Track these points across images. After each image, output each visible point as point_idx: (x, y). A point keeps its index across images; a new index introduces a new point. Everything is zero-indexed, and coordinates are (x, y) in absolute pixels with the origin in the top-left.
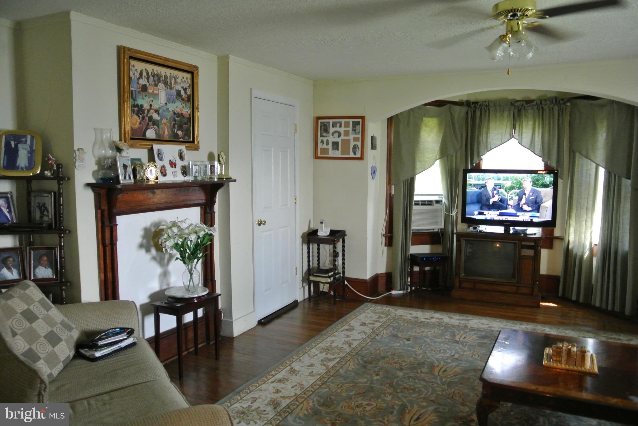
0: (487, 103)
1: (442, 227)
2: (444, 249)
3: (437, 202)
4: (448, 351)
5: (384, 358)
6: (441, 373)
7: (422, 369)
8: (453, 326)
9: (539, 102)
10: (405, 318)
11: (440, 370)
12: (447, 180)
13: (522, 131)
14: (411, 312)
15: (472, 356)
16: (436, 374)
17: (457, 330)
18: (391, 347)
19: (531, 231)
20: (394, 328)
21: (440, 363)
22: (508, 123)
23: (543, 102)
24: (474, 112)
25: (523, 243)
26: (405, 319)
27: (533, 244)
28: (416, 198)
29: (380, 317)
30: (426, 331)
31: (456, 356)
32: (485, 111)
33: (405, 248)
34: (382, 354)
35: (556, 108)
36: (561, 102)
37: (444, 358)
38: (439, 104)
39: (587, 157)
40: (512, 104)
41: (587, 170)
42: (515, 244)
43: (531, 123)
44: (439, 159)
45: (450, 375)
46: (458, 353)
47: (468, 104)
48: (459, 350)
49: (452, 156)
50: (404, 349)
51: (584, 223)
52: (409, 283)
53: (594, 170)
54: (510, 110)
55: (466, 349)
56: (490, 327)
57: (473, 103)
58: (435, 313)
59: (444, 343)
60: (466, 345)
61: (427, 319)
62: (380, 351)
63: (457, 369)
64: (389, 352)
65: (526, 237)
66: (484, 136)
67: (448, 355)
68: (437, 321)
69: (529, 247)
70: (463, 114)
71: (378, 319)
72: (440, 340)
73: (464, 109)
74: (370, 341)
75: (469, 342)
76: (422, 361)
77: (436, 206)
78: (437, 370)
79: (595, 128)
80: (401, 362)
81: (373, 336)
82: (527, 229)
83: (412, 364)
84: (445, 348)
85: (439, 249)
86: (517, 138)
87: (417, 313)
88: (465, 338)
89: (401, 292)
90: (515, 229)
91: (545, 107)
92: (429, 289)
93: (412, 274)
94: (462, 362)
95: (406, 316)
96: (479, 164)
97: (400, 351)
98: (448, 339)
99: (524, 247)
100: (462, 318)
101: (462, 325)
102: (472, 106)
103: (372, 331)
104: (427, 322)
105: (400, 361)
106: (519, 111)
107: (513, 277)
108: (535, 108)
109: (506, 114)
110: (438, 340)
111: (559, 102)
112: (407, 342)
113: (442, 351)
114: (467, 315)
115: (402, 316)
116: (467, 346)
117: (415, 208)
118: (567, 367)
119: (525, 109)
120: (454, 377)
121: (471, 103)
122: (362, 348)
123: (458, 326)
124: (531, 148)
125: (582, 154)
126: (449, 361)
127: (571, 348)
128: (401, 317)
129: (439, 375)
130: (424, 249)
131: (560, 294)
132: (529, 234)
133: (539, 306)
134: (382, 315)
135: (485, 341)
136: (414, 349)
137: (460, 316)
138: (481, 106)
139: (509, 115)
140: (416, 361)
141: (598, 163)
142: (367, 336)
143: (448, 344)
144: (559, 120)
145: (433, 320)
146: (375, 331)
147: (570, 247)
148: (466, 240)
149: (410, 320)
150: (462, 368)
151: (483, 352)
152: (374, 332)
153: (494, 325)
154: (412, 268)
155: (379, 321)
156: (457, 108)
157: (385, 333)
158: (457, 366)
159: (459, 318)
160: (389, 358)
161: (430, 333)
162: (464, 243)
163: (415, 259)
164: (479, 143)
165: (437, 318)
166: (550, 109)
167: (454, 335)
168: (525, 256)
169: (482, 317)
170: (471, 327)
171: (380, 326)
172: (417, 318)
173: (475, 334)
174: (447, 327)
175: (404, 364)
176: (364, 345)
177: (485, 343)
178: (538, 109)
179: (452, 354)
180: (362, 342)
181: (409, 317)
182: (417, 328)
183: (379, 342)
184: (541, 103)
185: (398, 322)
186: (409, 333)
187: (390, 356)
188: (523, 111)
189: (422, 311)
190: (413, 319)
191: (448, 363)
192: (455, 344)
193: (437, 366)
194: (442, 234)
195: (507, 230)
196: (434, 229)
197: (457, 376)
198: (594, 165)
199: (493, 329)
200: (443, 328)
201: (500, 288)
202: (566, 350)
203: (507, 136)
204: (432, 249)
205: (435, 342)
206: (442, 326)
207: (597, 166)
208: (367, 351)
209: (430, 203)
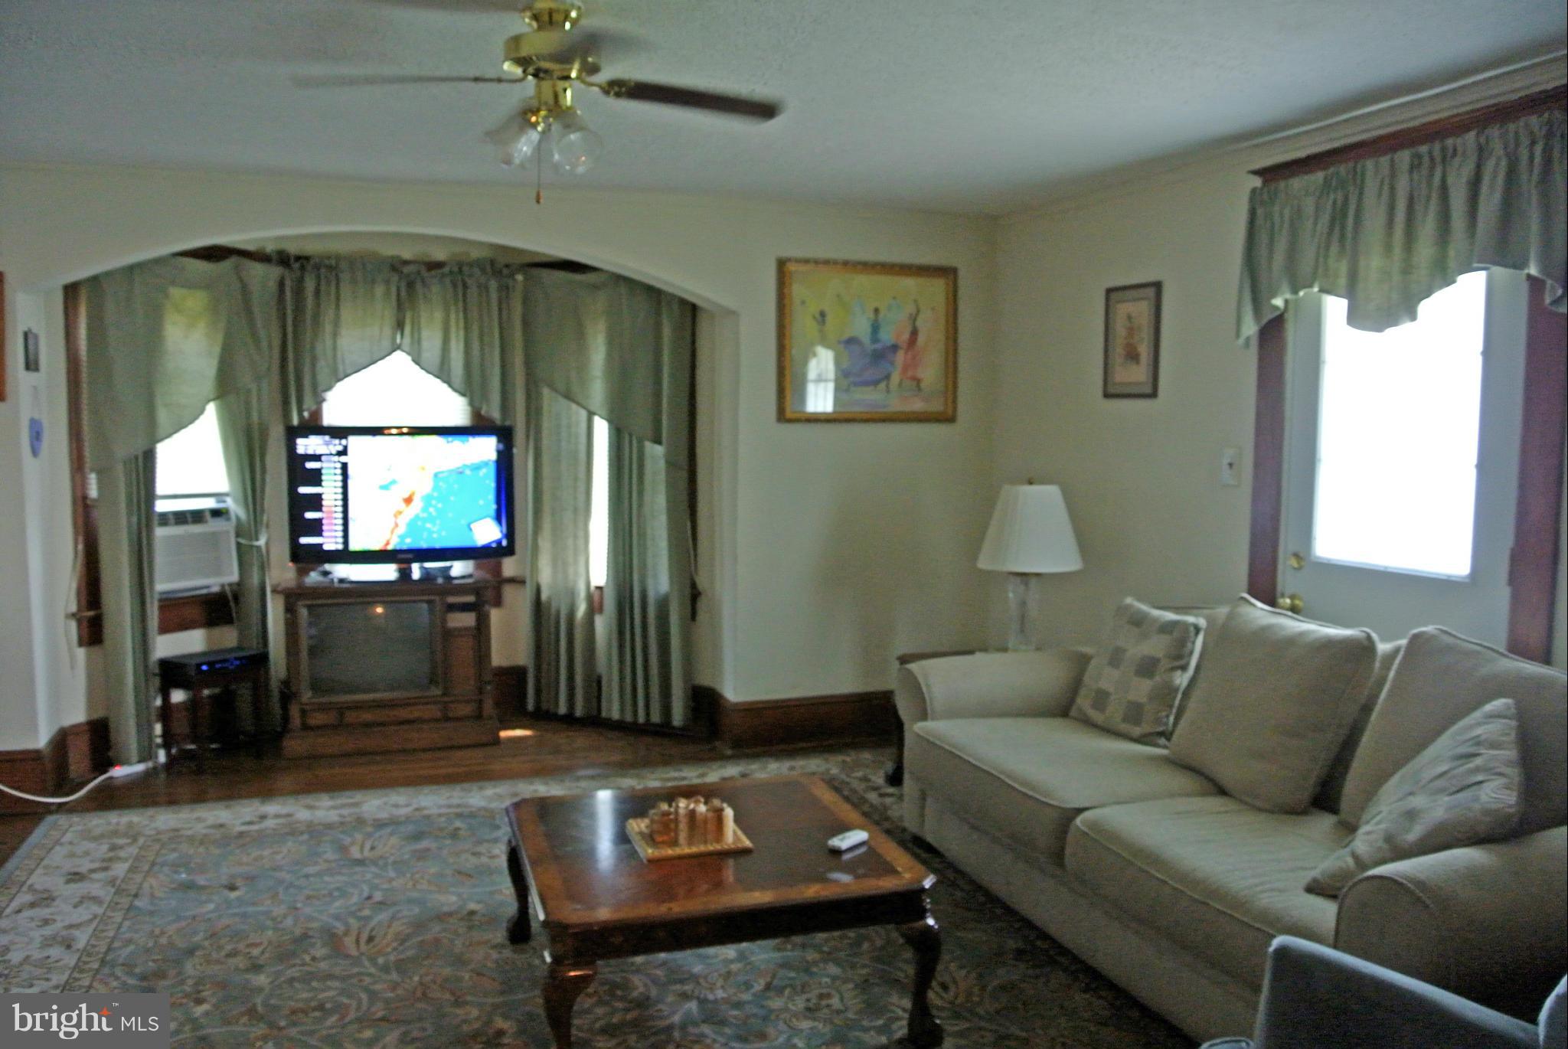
0: (333, 262)
1: (234, 577)
2: (242, 635)
3: (216, 513)
4: (351, 890)
5: (191, 952)
6: (363, 947)
7: (313, 952)
8: (329, 826)
9: (456, 269)
10: (189, 833)
11: (358, 941)
12: (240, 453)
13: (419, 334)
14: (196, 814)
15: (414, 885)
16: (354, 952)
17: (343, 832)
18: (194, 917)
19: (459, 568)
20: (175, 867)
21: (346, 924)
22: (386, 313)
23: (465, 269)
24: (300, 281)
25: (451, 600)
26: (193, 836)
27: (470, 599)
28: (161, 506)
29: (114, 848)
30: (266, 853)
31: (378, 896)
32: (328, 283)
33: (144, 645)
34: (181, 944)
35: (493, 285)
36: (505, 271)
37: (353, 909)
38: (213, 254)
39: (568, 396)
40: (394, 268)
41: (569, 427)
42: (429, 602)
43: (438, 315)
44: (213, 400)
45: (388, 945)
46: (376, 887)
47: (283, 259)
48: (376, 881)
49: (249, 391)
50: (235, 915)
51: (570, 542)
52: (159, 740)
53: (584, 425)
54: (387, 282)
55: (392, 874)
56: (417, 809)
57: (298, 258)
58: (263, 802)
59: (329, 872)
60: (386, 865)
61: (250, 823)
62: (170, 936)
63: (397, 927)
64: (195, 933)
65: (450, 585)
66: (329, 342)
67: (355, 899)
68: (283, 824)
69: (465, 608)
70: (272, 285)
71: (111, 854)
72: (317, 868)
73: (275, 272)
74: (124, 919)
75: (388, 855)
76: (298, 932)
77: (213, 525)
78: (349, 942)
79: (581, 335)
80: (247, 950)
81: (125, 901)
82: (451, 567)
83: (279, 946)
84: (338, 885)
85: (228, 637)
86: (407, 349)
87: (215, 813)
88: (373, 848)
89: (140, 768)
90: (426, 569)
91: (469, 282)
92: (213, 746)
93: (166, 713)
94: (397, 908)
95: (190, 829)
96: (317, 414)
97: (225, 921)
98: (335, 861)
99: (452, 608)
100: (339, 802)
101: (348, 819)
102: (296, 266)
103: (113, 890)
104: (257, 831)
105: (241, 946)
106: (411, 285)
107: (433, 681)
108: (447, 280)
109: (379, 290)
110: (311, 870)
111: (500, 272)
112: (233, 895)
113: (336, 894)
114: (348, 793)
115: (177, 830)
116: (390, 867)
117: (160, 532)
118: (694, 850)
119: (423, 281)
120: (401, 948)
121: (292, 260)
122: (112, 942)
123: (342, 823)
124: (442, 373)
125: (555, 390)
126: (366, 912)
127: (694, 808)
128: (176, 833)
129: (362, 954)
130: (190, 642)
131: (530, 706)
132: (456, 578)
133: (497, 741)
134: (121, 841)
135: (424, 844)
136: (260, 908)
137: (332, 798)
138: (317, 267)
139: (387, 293)
140: (283, 935)
141: (592, 409)
142: (105, 906)
143: (340, 873)
144: (500, 310)
145: (270, 823)
146: (124, 886)
147: (544, 596)
148: (309, 607)
149: (205, 835)
150: (405, 921)
151: (433, 870)
152: (119, 892)
153: (423, 804)
154: (166, 698)
155: (119, 858)
156: (257, 269)
157: (157, 884)
158: (393, 918)
159: (331, 803)
160: (204, 948)
161: (279, 857)
162: (303, 612)
163: (172, 672)
164: (314, 360)
165: (277, 816)
166: (479, 287)
167: (343, 849)
168: (455, 629)
169: (388, 791)
170: (374, 820)
171: (133, 869)
172: (221, 826)
173: (391, 834)
174: (315, 831)
175: (256, 952)
176: (111, 934)
177: (428, 850)
178: (455, 285)
179: (365, 894)
180: (100, 928)
181: (200, 829)
182: (238, 851)
183: (151, 913)
184: (460, 271)
185: (174, 850)
186: (224, 870)
187: (206, 943)
188: (419, 286)
189: (227, 807)
190: (212, 831)
191: (367, 919)
192: (358, 869)
193: (347, 933)
194: (236, 597)
195: (405, 574)
196: (208, 587)
197: (407, 944)
198: (583, 414)
199: (426, 812)
200: (305, 837)
201: (404, 713)
202: (686, 815)
203: (386, 344)
204: (209, 639)
205: (307, 876)
206: (302, 833)
207: (591, 414)
208: (132, 947)
209: (197, 516)
